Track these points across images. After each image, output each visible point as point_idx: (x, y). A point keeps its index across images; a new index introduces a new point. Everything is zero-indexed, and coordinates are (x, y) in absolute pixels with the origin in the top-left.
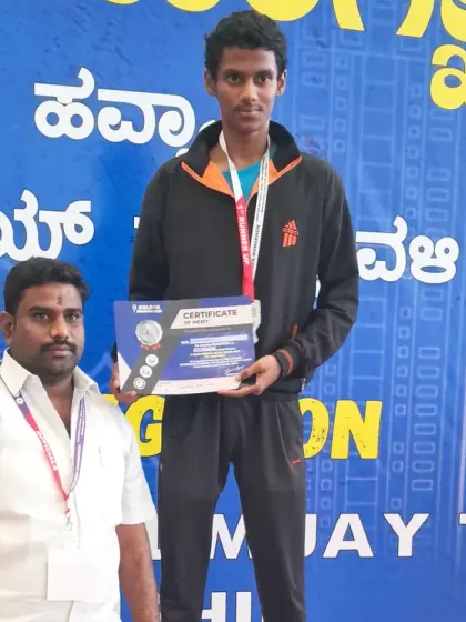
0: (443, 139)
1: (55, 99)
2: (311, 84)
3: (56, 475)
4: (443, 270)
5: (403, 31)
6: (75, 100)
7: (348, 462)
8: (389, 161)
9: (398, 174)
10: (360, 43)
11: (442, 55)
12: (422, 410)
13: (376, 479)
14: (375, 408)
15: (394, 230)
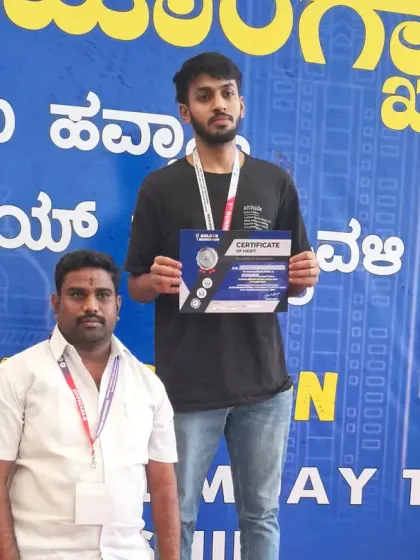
0: (391, 155)
1: (67, 117)
2: (281, 108)
3: (85, 424)
4: (391, 264)
5: (357, 65)
6: (84, 118)
7: (308, 424)
8: (346, 172)
9: (353, 184)
10: (322, 75)
11: (391, 85)
12: (371, 381)
13: (333, 438)
14: (332, 379)
15: (350, 230)
